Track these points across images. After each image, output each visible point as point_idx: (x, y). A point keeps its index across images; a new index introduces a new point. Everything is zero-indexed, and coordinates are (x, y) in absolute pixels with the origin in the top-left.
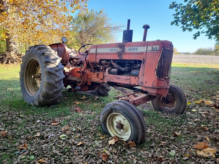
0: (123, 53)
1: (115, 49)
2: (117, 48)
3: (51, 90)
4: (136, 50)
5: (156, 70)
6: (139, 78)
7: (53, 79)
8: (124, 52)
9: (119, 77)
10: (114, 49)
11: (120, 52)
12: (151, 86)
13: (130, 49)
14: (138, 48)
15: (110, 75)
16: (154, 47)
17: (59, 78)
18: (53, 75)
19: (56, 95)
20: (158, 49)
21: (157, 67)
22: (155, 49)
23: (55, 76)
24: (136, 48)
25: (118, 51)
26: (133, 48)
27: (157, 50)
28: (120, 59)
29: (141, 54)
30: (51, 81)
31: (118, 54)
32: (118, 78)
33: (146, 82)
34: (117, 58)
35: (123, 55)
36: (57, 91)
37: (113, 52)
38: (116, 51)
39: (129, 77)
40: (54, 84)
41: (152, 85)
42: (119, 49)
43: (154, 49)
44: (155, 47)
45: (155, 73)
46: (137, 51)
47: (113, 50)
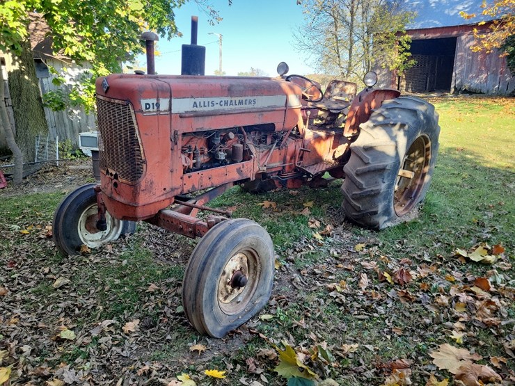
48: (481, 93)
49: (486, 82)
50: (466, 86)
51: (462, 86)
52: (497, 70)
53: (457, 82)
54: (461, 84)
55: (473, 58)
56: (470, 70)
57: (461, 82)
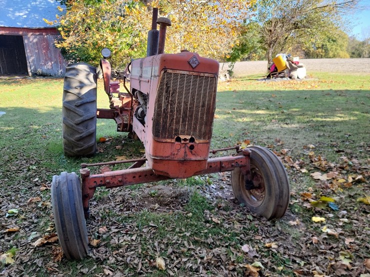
3: (71, 134)
4: (147, 73)
7: (72, 119)
17: (82, 118)
18: (72, 113)
19: (82, 143)
20: (157, 74)
23: (74, 114)
26: (146, 69)
27: (156, 77)
30: (69, 122)
36: (81, 137)
40: (72, 126)
41: (149, 150)
46: (147, 76)
48: (51, 76)
49: (52, 68)
50: (39, 71)
51: (36, 71)
52: (57, 61)
53: (32, 68)
54: (35, 69)
55: (38, 52)
56: (38, 59)
57: (35, 68)
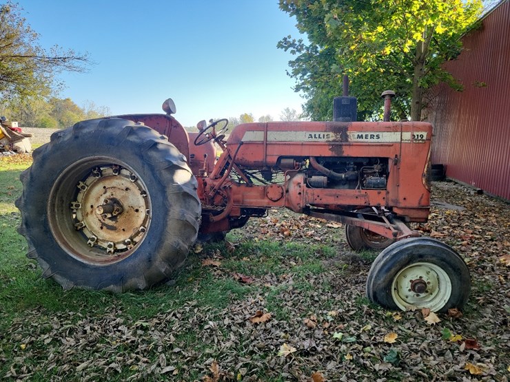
0: (343, 143)
1: (322, 134)
2: (326, 134)
4: (375, 137)
5: (423, 175)
6: (388, 193)
8: (347, 141)
9: (338, 193)
10: (317, 134)
11: (334, 141)
12: (416, 205)
13: (362, 135)
14: (380, 134)
15: (310, 189)
16: (415, 134)
20: (424, 138)
21: (425, 170)
22: (420, 138)
24: (375, 134)
25: (331, 139)
26: (369, 134)
27: (423, 140)
28: (336, 156)
29: (390, 146)
31: (333, 145)
32: (334, 195)
33: (405, 199)
34: (327, 153)
35: (344, 147)
37: (316, 140)
38: (325, 139)
39: (363, 192)
41: (419, 203)
42: (331, 134)
43: (416, 137)
44: (420, 133)
45: (424, 182)
46: (379, 140)
47: (317, 136)
